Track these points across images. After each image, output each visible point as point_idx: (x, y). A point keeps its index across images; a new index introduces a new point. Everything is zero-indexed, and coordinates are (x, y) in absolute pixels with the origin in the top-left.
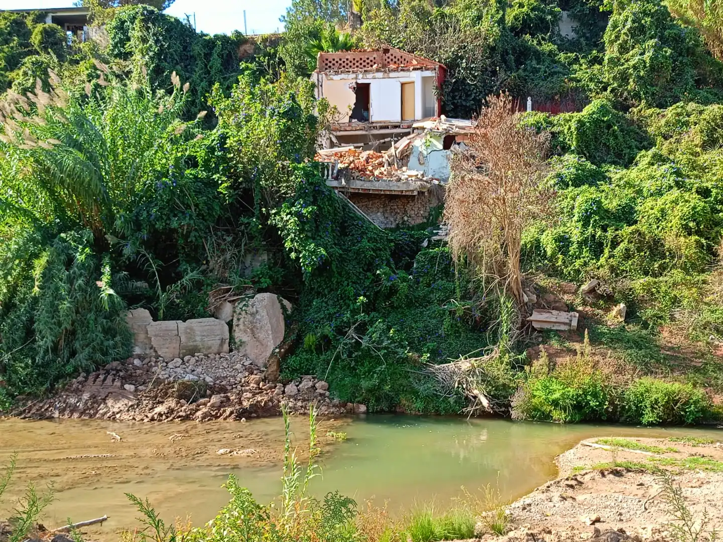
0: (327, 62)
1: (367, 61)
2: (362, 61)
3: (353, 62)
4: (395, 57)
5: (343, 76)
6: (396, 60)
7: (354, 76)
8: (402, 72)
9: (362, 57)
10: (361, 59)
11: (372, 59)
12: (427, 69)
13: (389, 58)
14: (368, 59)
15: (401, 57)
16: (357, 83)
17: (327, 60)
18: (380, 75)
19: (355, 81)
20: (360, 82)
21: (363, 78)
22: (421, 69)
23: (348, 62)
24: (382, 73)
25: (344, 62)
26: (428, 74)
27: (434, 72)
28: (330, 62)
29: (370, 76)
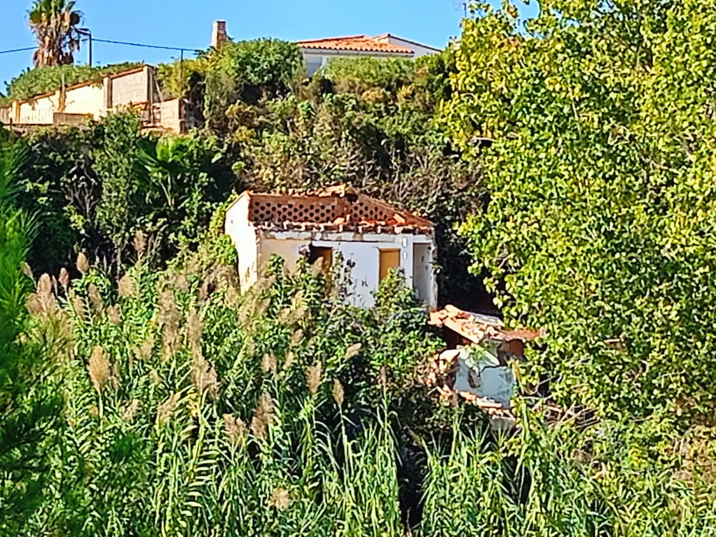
0: (258, 208)
1: (321, 211)
2: (313, 211)
3: (300, 210)
4: (366, 209)
5: (290, 234)
6: (368, 212)
7: (309, 234)
8: (383, 234)
9: (314, 204)
10: (312, 207)
11: (330, 208)
12: (421, 232)
13: (356, 208)
14: (323, 207)
15: (376, 209)
16: (311, 246)
17: (257, 204)
18: (349, 236)
19: (309, 242)
20: (315, 244)
21: (321, 239)
22: (413, 232)
23: (292, 210)
24: (352, 234)
25: (285, 209)
26: (422, 239)
27: (430, 236)
28: (263, 208)
29: (333, 236)
